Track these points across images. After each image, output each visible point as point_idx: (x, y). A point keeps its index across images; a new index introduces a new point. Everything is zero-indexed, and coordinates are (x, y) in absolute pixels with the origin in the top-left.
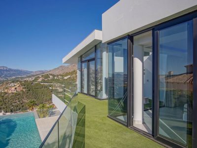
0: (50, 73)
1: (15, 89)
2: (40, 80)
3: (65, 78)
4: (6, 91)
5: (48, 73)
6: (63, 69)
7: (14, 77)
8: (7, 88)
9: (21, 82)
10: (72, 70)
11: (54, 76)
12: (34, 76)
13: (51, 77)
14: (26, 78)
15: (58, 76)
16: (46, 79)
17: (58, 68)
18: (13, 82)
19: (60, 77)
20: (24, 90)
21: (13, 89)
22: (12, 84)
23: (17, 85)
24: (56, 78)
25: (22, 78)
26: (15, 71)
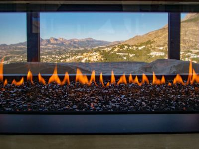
0: (126, 43)
1: (96, 57)
2: (116, 50)
3: (140, 48)
4: (89, 59)
5: (123, 44)
6: (138, 39)
7: (97, 47)
8: (90, 56)
9: (100, 51)
10: (147, 40)
11: (129, 46)
12: (112, 46)
13: (126, 47)
14: (105, 48)
15: (132, 46)
16: (121, 49)
17: (133, 39)
18: (95, 51)
19: (134, 47)
20: (103, 59)
21: (95, 57)
22: (94, 53)
23: (98, 54)
24: (130, 48)
25: (103, 48)
26: (98, 41)
